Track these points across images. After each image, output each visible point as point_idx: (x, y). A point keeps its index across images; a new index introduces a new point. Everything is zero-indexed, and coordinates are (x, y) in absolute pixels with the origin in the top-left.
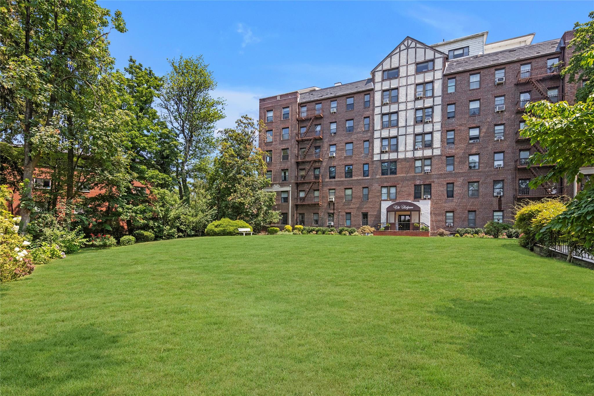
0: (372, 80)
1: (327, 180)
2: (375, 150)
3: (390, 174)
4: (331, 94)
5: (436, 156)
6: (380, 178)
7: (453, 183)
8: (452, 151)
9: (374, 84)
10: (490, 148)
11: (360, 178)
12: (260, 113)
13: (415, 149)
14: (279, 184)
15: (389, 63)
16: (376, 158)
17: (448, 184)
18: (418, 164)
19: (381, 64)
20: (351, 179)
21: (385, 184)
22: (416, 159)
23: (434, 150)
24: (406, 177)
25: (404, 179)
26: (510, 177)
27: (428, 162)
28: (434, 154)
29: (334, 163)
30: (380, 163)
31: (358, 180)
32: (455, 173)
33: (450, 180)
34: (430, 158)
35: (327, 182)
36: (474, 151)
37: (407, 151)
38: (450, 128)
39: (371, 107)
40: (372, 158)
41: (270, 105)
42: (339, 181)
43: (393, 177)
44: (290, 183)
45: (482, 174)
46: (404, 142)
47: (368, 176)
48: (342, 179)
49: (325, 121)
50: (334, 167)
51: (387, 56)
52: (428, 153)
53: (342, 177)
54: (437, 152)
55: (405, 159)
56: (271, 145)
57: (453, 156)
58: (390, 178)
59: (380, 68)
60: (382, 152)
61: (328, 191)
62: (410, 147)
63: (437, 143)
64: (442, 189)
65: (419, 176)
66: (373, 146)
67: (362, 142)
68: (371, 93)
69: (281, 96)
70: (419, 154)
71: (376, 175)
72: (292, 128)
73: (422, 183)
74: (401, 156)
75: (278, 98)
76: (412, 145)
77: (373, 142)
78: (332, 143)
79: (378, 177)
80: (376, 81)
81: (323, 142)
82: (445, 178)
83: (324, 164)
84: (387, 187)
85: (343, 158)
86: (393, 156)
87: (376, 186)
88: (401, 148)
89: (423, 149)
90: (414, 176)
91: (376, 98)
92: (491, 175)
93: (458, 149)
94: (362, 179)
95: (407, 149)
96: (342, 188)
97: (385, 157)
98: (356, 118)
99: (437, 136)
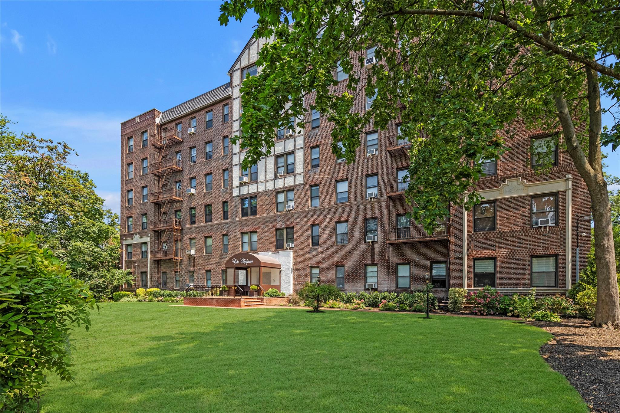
0: (230, 84)
1: (188, 226)
2: (234, 182)
3: (251, 215)
4: (189, 108)
5: (299, 185)
6: (240, 221)
7: (318, 225)
8: (317, 176)
9: (232, 89)
10: (360, 169)
11: (220, 222)
12: (122, 142)
13: (276, 177)
14: (139, 233)
15: (247, 56)
16: (235, 193)
17: (312, 226)
18: (281, 198)
19: (239, 59)
20: (210, 223)
21: (245, 229)
22: (277, 192)
23: (297, 177)
24: (267, 217)
25: (265, 221)
26: (385, 212)
27: (291, 195)
28: (297, 182)
29: (194, 204)
30: (240, 200)
31: (217, 224)
32: (321, 210)
33: (314, 219)
34: (291, 189)
35: (188, 229)
36: (341, 175)
37: (267, 181)
38: (314, 144)
39: (230, 122)
40: (231, 194)
41: (130, 131)
42: (199, 227)
43: (254, 219)
44: (149, 232)
45: (351, 209)
46: (264, 168)
47: (227, 219)
48: (202, 224)
49: (185, 147)
50: (194, 208)
51: (245, 48)
52: (290, 181)
53: (201, 222)
54: (300, 180)
55: (266, 193)
56: (132, 183)
57: (318, 185)
58: (250, 220)
59: (238, 66)
60: (241, 185)
61: (188, 241)
62: (271, 175)
63: (299, 168)
64: (305, 234)
65: (281, 216)
66: (232, 177)
67: (221, 171)
68: (229, 101)
69: (140, 116)
70: (280, 184)
71: (236, 216)
72: (150, 158)
73: (283, 226)
74: (261, 188)
75: (138, 120)
76: (272, 171)
77: (232, 171)
78: (191, 176)
79: (237, 219)
80: (234, 84)
81: (183, 175)
82: (309, 217)
83: (185, 204)
84: (247, 233)
85: (202, 194)
86: (253, 189)
87: (236, 233)
88: (261, 177)
89: (284, 177)
90: (275, 216)
91: (234, 108)
92: (361, 210)
93: (324, 174)
94: (222, 224)
95: (268, 178)
96: (202, 235)
97: (245, 191)
98: (215, 139)
99: (300, 155)
